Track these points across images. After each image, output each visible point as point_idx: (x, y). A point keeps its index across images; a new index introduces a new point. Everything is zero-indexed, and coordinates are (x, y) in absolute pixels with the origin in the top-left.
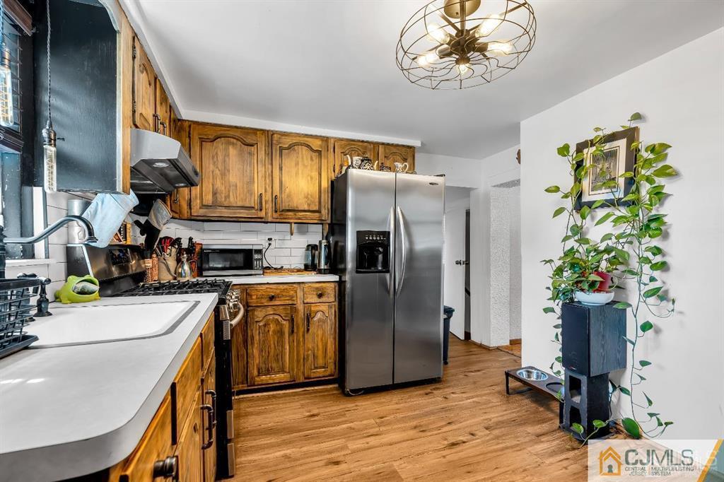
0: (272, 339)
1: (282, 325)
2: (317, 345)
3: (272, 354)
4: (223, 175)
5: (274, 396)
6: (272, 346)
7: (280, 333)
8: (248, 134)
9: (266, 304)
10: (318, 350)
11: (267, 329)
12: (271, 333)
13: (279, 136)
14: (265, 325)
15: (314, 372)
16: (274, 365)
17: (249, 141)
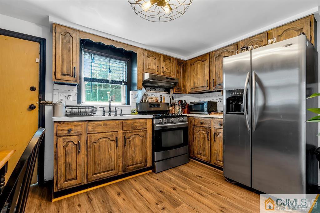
0: (202, 141)
1: (205, 135)
2: (219, 149)
3: (201, 147)
4: (196, 76)
5: (202, 166)
6: (202, 143)
7: (204, 139)
8: (204, 56)
9: (199, 125)
10: (219, 152)
11: (200, 136)
12: (201, 138)
13: (215, 52)
14: (199, 134)
15: (217, 162)
16: (202, 152)
17: (204, 60)
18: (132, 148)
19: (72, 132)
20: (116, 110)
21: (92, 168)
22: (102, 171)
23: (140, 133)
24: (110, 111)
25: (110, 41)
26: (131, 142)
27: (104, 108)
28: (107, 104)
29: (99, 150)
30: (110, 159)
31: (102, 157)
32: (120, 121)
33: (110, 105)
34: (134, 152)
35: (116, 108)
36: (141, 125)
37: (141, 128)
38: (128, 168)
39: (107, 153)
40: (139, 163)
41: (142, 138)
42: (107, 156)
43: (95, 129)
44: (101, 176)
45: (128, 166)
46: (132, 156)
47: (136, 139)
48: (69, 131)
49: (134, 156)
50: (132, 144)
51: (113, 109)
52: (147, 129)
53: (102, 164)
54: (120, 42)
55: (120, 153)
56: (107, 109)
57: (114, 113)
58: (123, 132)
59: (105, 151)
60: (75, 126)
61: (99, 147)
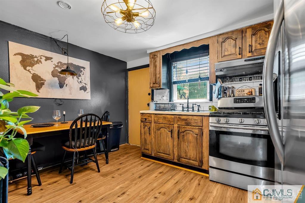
18: (185, 143)
19: (147, 120)
20: (193, 106)
21: (156, 147)
22: (162, 152)
23: (193, 130)
24: (188, 107)
25: (181, 46)
26: (184, 137)
27: (183, 104)
28: (186, 101)
29: (161, 136)
30: (168, 146)
31: (162, 142)
32: (175, 116)
33: (188, 102)
34: (188, 147)
35: (193, 104)
36: (196, 122)
37: (194, 125)
38: (181, 159)
39: (165, 140)
40: (193, 160)
41: (196, 136)
42: (165, 142)
43: (159, 120)
44: (161, 155)
45: (182, 158)
46: (186, 151)
47: (189, 135)
48: (146, 119)
49: (187, 151)
50: (185, 139)
51: (191, 106)
52: (203, 128)
53: (162, 147)
54: (190, 43)
55: (176, 143)
56: (185, 106)
57: (191, 109)
58: (179, 126)
59: (164, 137)
60: (148, 116)
61: (161, 134)
